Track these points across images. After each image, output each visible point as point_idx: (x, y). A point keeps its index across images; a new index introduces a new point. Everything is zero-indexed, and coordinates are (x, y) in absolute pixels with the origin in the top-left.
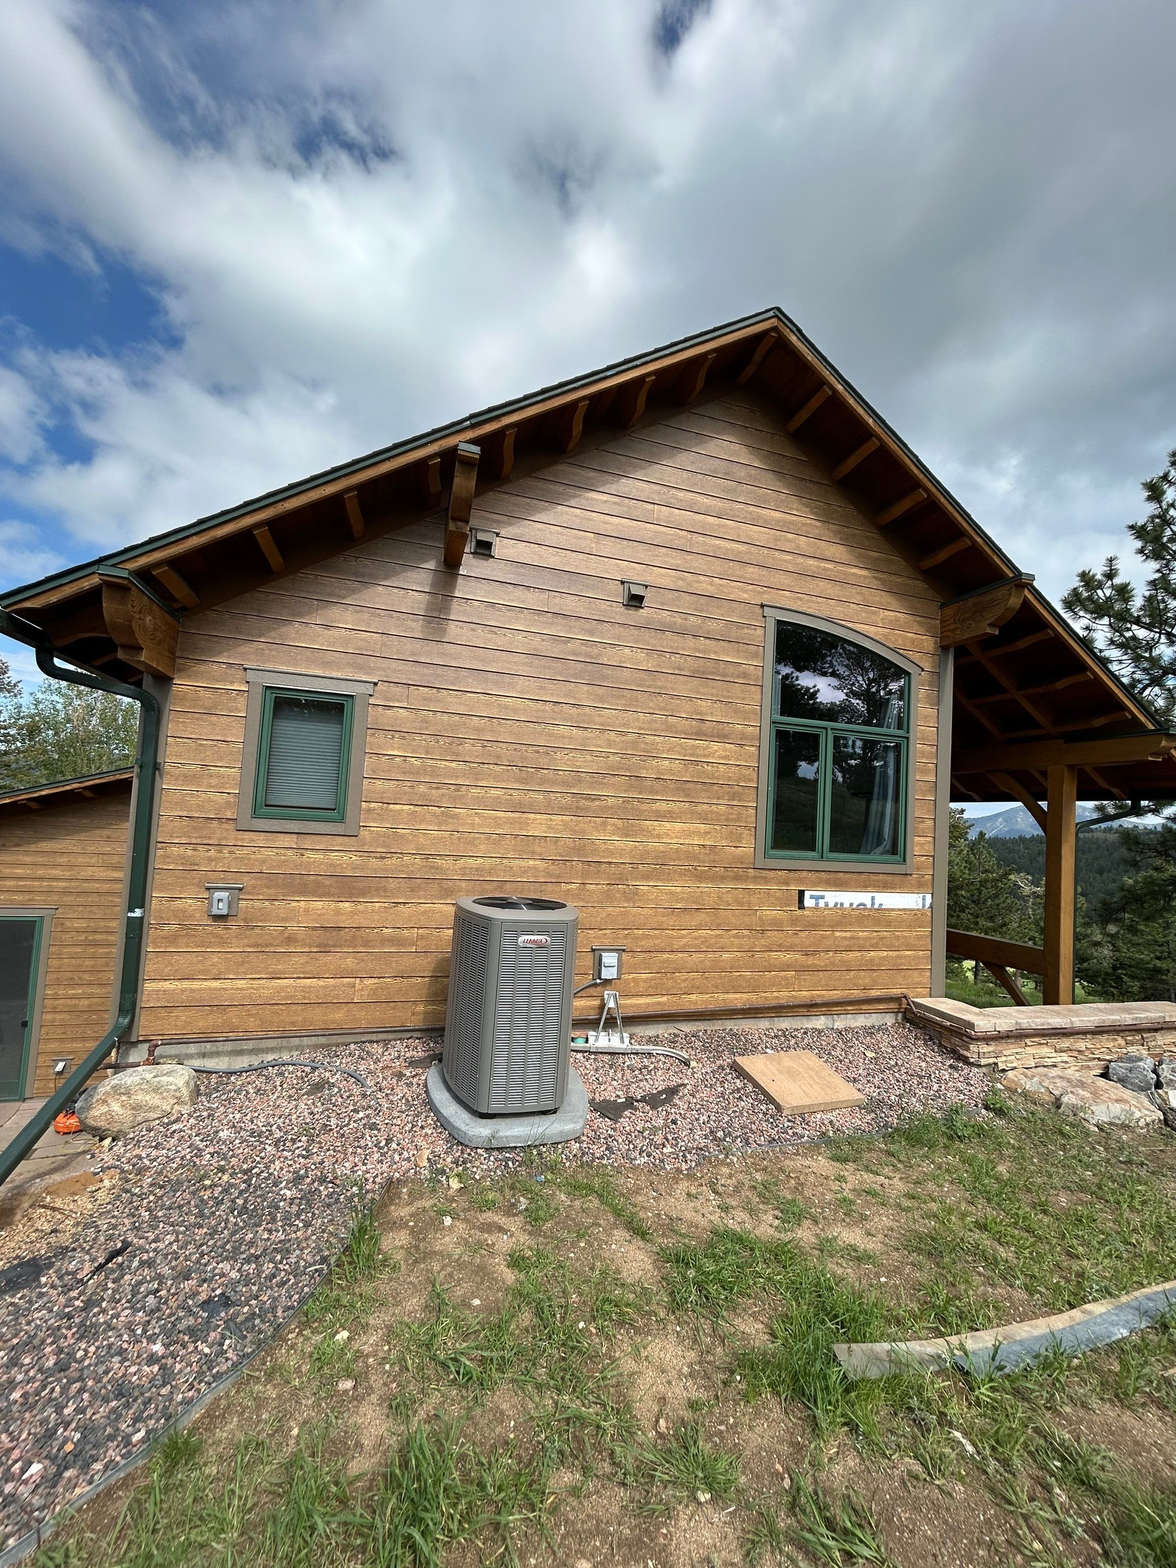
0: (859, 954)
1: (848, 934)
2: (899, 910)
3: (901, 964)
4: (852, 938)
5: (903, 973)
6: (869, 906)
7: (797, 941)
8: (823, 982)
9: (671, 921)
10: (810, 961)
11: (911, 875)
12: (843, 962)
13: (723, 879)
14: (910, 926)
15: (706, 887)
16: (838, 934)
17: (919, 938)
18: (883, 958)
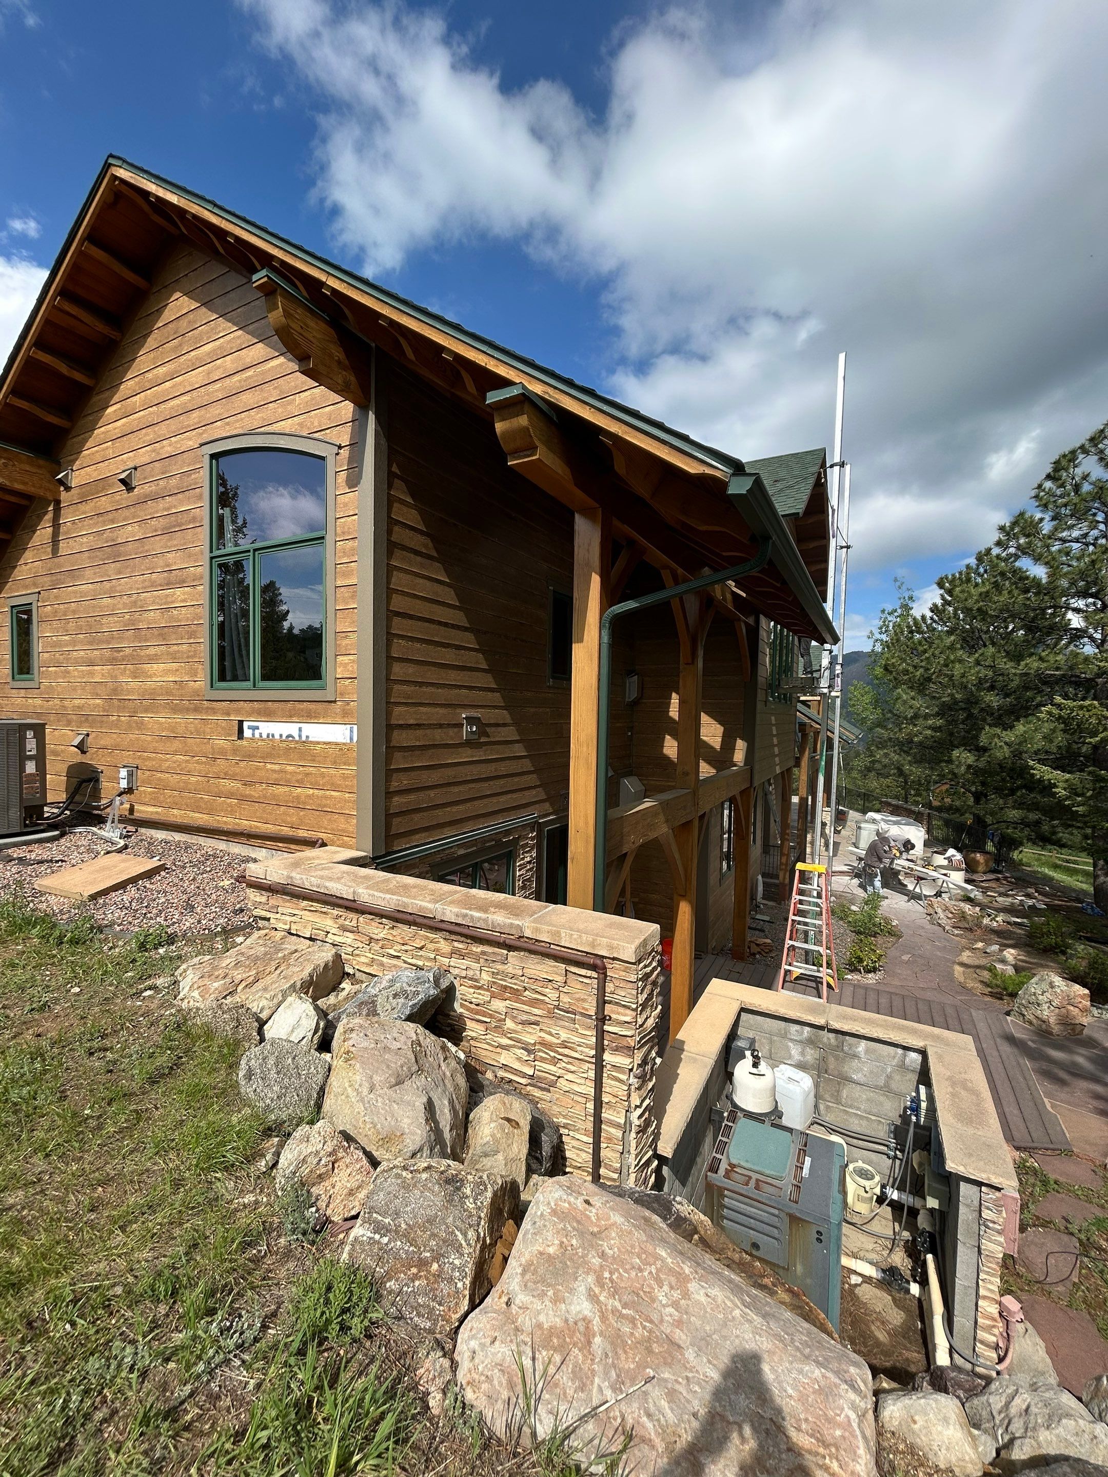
0: (287, 789)
1: (276, 767)
2: (325, 743)
3: (325, 806)
4: (281, 771)
5: (329, 816)
6: (297, 738)
7: (238, 770)
8: (258, 814)
9: (160, 746)
10: (248, 791)
11: (335, 702)
12: (274, 796)
13: (188, 710)
14: (335, 762)
15: (178, 718)
16: (269, 766)
17: (345, 777)
18: (309, 796)
